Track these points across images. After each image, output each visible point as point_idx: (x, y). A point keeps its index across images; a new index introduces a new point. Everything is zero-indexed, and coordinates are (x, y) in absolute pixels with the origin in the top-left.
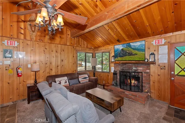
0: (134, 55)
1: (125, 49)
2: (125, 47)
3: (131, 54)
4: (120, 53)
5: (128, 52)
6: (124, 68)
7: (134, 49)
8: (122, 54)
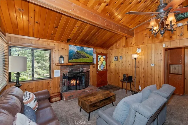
0: (87, 58)
1: (80, 52)
2: (80, 50)
3: (84, 57)
4: (75, 55)
5: (82, 54)
6: (72, 69)
7: (87, 53)
8: (77, 56)
